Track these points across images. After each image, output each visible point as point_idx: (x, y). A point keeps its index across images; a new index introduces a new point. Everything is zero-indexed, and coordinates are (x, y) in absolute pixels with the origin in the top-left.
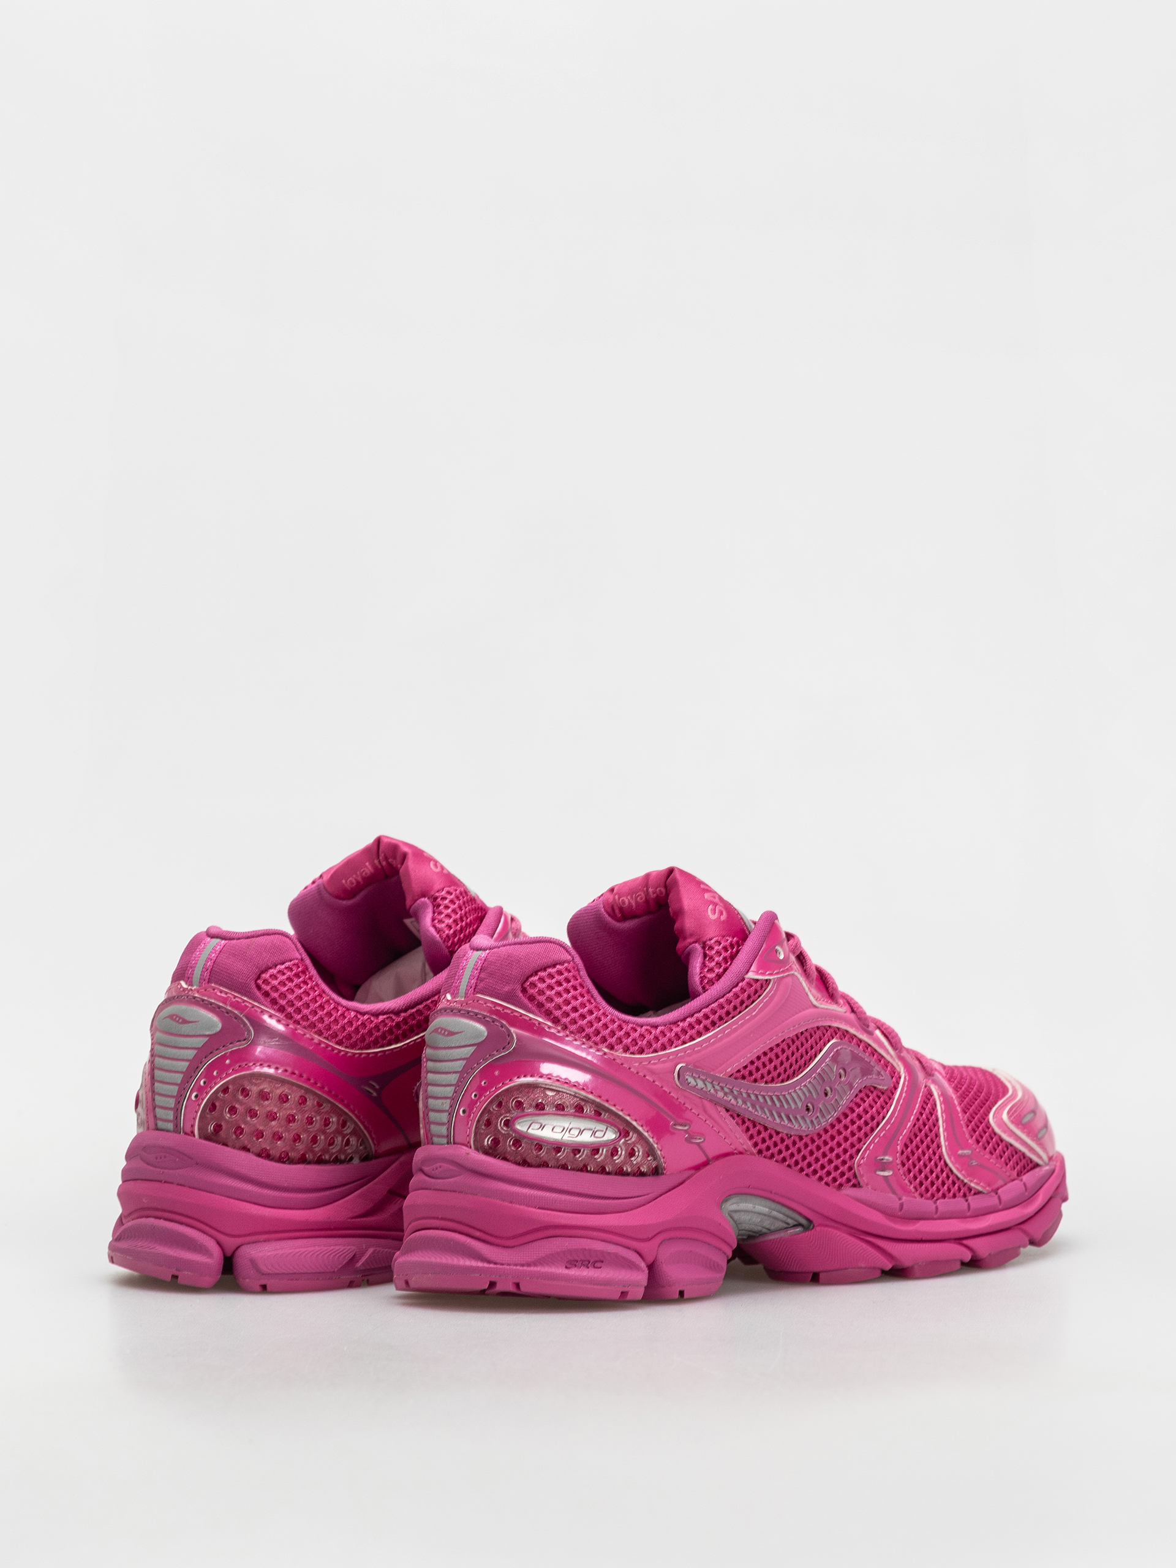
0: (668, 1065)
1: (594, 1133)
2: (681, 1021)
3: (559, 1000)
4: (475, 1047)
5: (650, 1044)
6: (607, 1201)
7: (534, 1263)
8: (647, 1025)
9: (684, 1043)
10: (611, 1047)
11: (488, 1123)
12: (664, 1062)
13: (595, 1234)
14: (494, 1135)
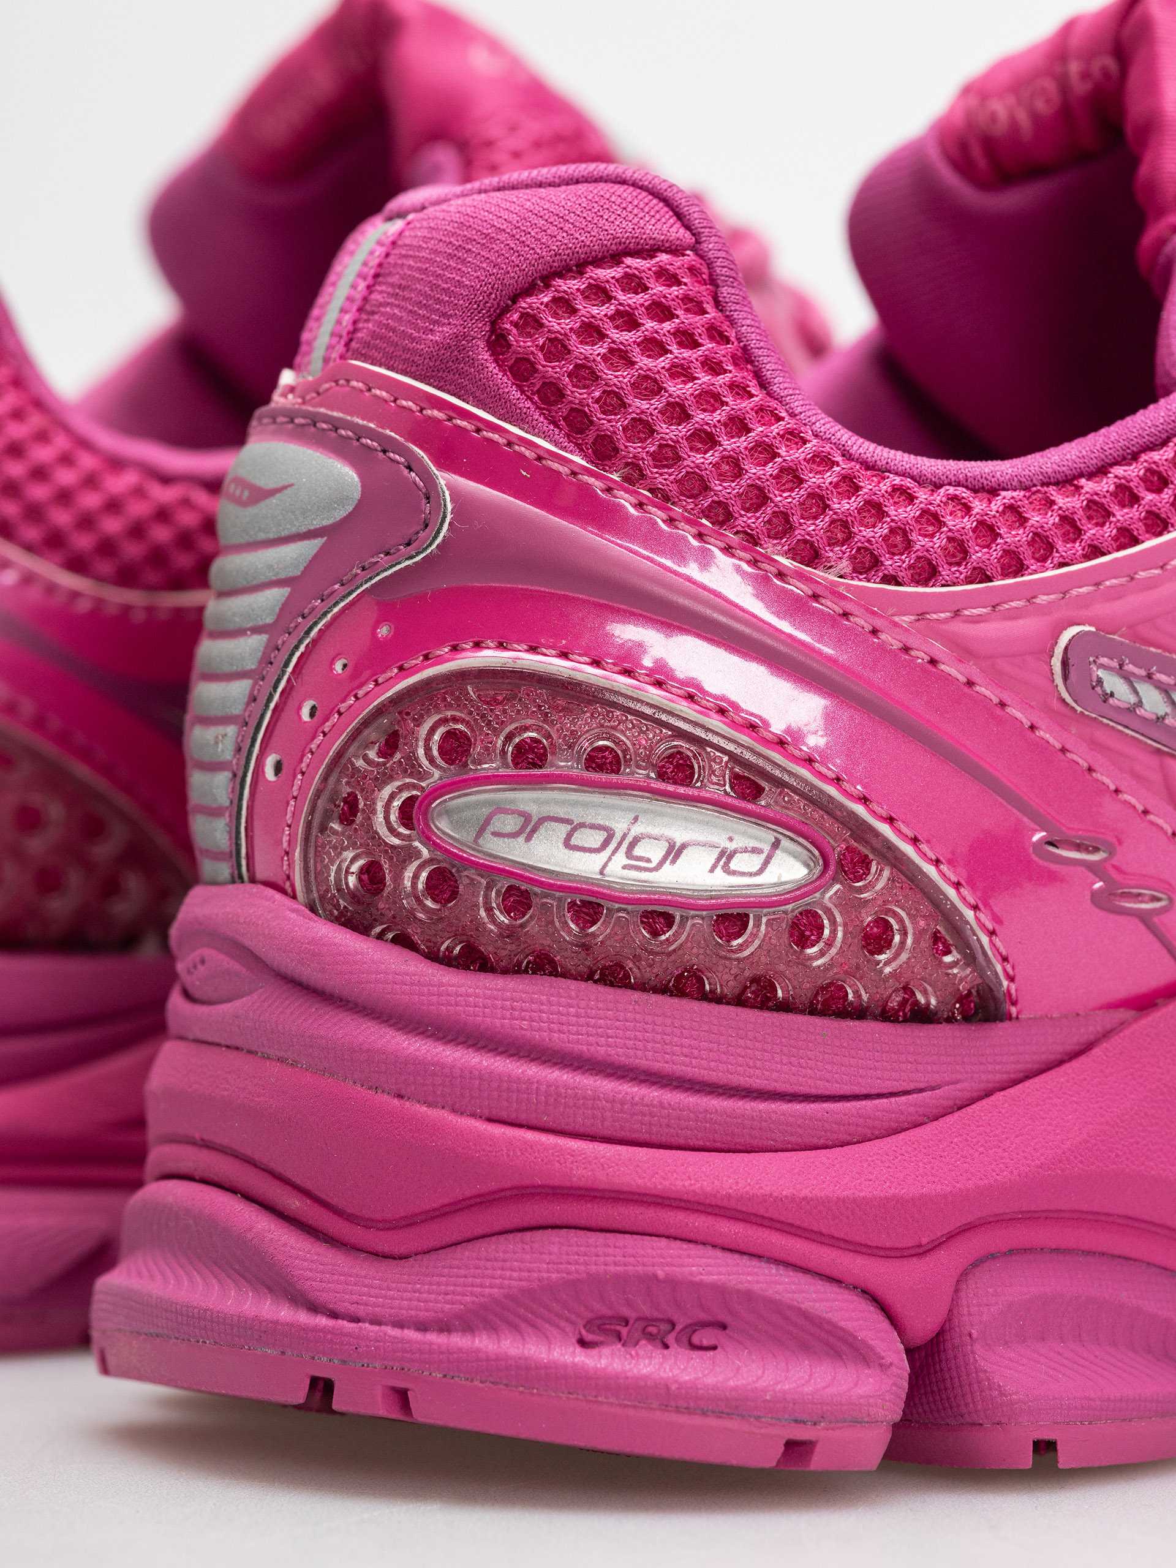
0: (1028, 626)
1: (725, 857)
2: (1090, 476)
3: (619, 377)
4: (316, 543)
5: (959, 550)
6: (762, 1106)
7: (466, 1322)
8: (959, 484)
9: (1095, 551)
10: (810, 555)
11: (349, 810)
12: (1014, 615)
13: (697, 1223)
14: (368, 853)
